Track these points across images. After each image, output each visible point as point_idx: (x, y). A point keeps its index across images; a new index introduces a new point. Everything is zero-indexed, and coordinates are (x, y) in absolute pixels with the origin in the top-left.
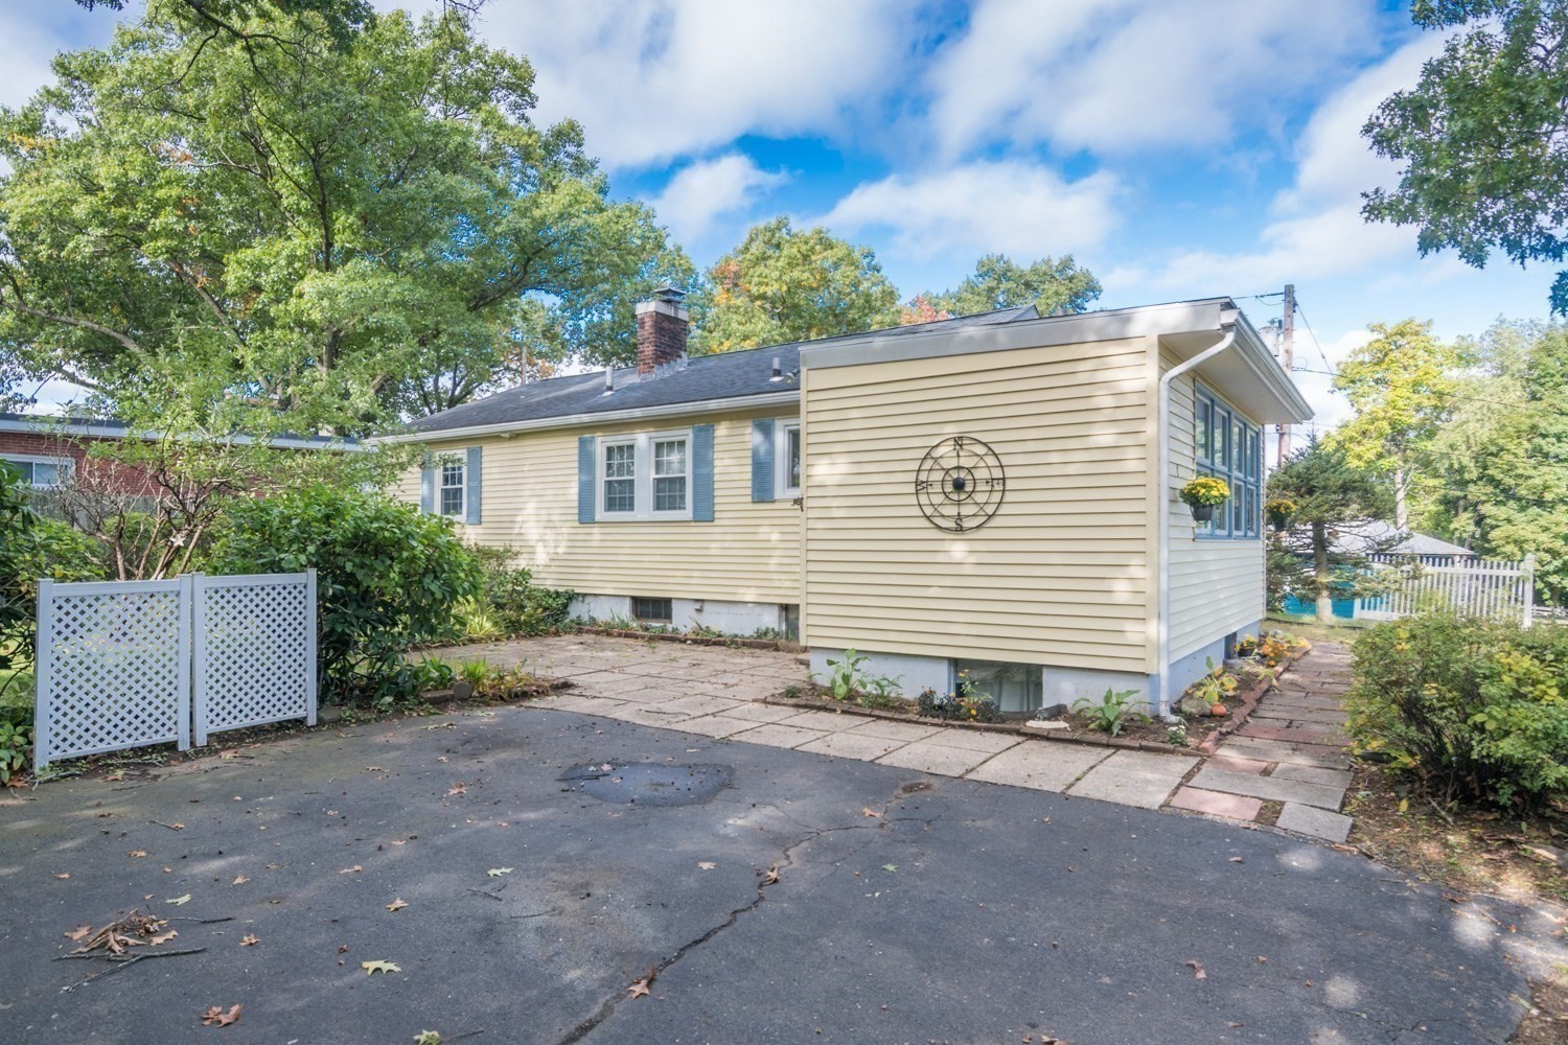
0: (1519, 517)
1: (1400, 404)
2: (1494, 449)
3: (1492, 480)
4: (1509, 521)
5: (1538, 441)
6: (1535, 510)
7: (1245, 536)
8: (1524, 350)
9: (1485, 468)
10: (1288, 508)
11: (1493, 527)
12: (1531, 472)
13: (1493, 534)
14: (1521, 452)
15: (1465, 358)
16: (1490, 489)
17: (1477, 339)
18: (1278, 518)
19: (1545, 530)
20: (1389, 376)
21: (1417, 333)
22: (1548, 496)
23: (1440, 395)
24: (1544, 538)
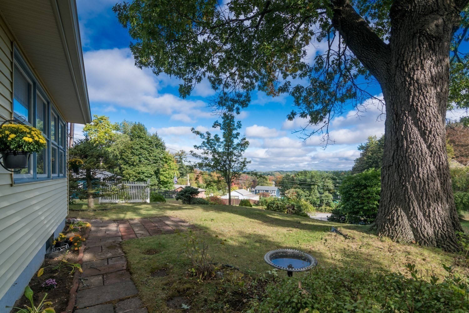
0: (129, 168)
1: (102, 137)
2: (124, 151)
3: (123, 159)
4: (127, 169)
5: (133, 150)
6: (132, 166)
7: (59, 176)
8: (129, 129)
9: (122, 156)
10: (79, 162)
11: (123, 171)
12: (131, 157)
13: (124, 172)
14: (129, 152)
15: (117, 129)
16: (123, 161)
17: (119, 124)
18: (75, 167)
19: (134, 171)
20: (99, 129)
21: (106, 120)
22: (135, 163)
23: (111, 137)
24: (134, 173)
